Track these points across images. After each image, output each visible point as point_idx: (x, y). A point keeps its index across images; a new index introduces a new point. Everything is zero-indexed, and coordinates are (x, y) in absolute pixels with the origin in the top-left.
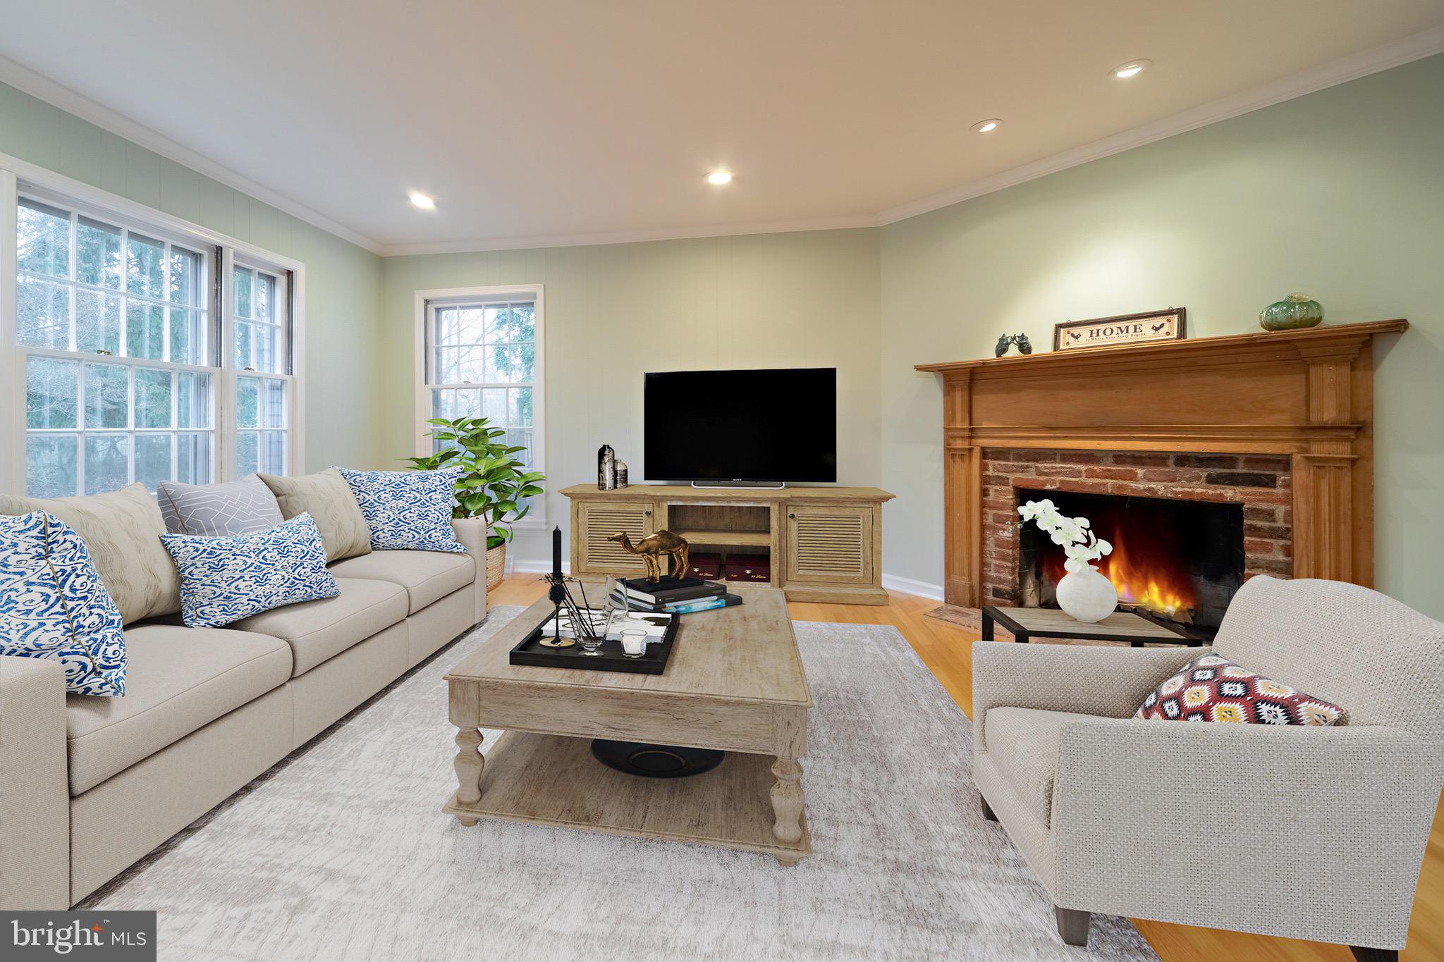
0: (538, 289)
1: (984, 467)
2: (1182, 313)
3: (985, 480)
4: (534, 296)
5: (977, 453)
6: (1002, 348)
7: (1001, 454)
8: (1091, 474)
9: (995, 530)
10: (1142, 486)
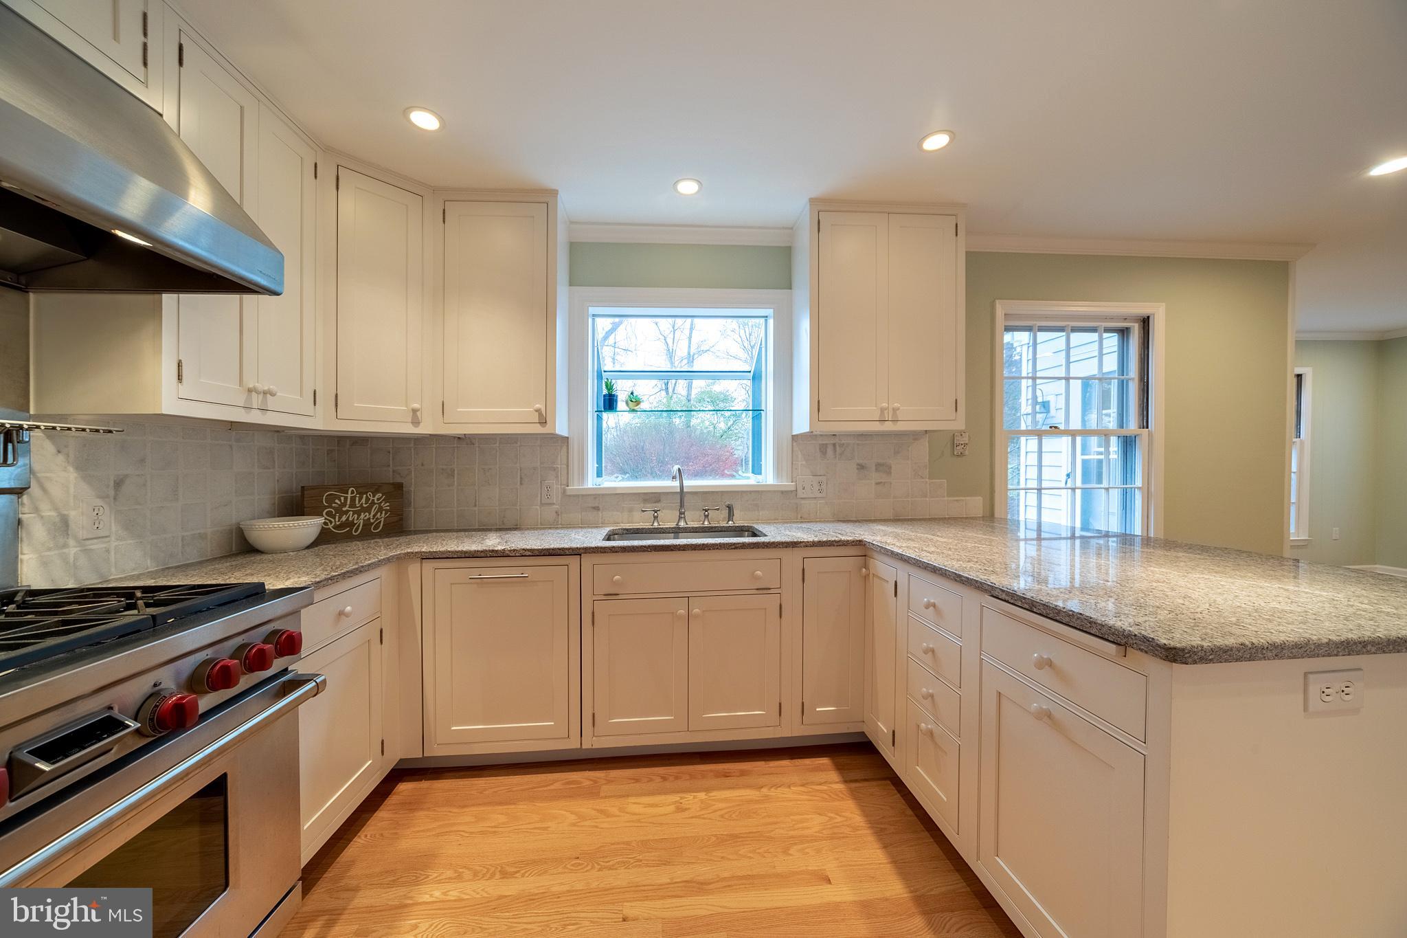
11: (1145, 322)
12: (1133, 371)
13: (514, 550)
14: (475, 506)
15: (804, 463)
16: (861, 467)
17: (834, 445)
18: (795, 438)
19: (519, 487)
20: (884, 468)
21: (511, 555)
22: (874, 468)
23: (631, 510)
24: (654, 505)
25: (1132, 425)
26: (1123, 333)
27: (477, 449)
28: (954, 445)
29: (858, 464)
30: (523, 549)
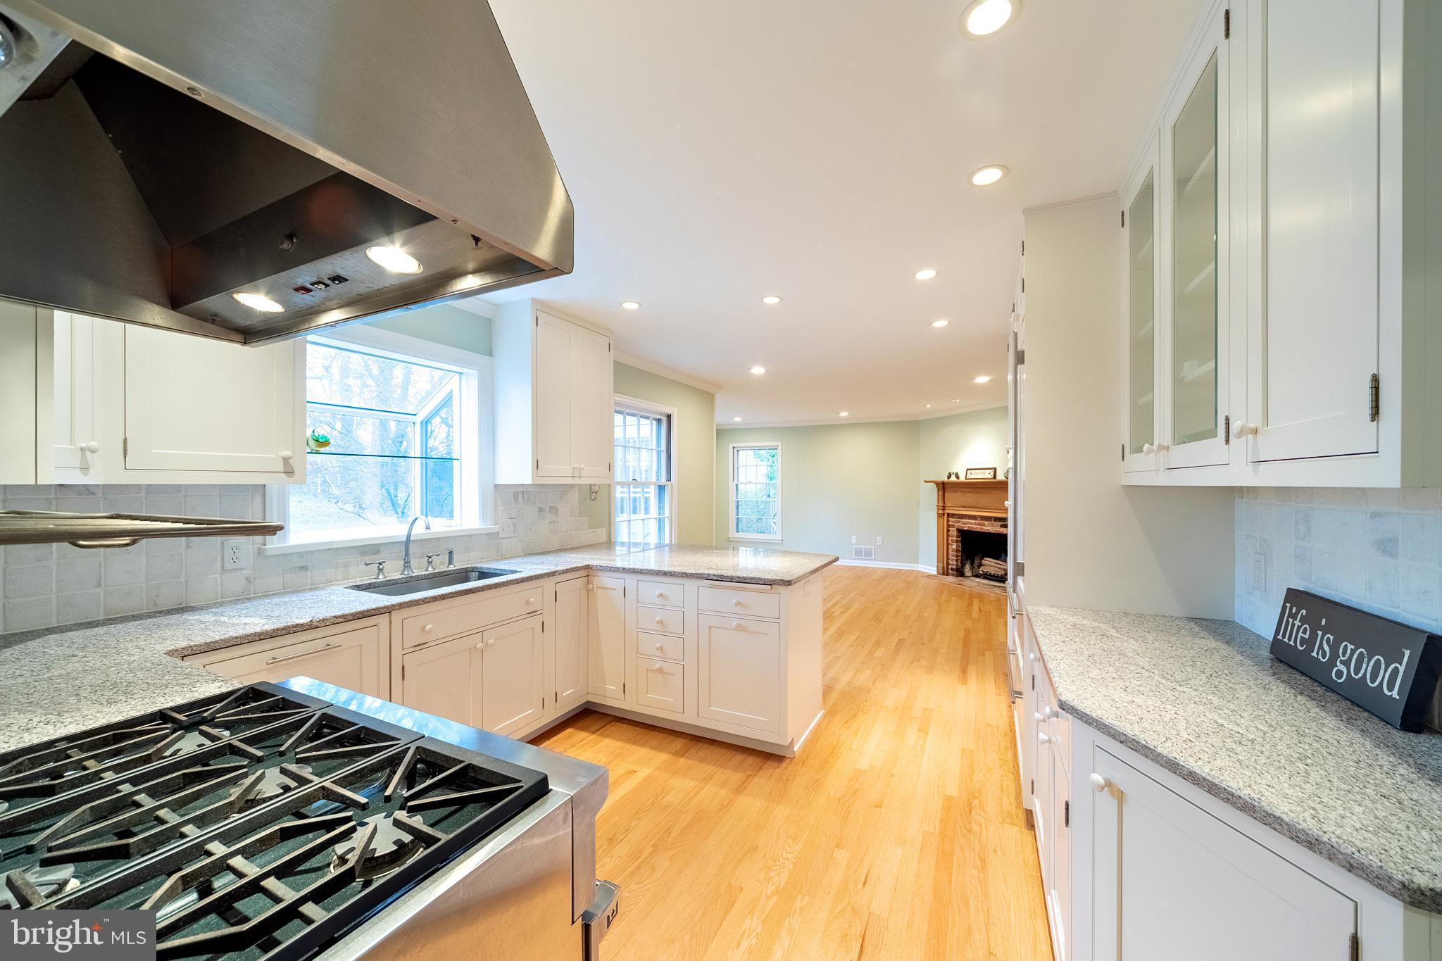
0: (780, 444)
1: (948, 521)
2: (995, 469)
3: (949, 526)
4: (778, 446)
5: (946, 515)
6: (949, 477)
7: (953, 516)
8: (976, 524)
9: (952, 545)
10: (987, 528)
11: (669, 417)
12: (664, 447)
13: (324, 620)
14: (99, 585)
15: (503, 508)
16: (541, 510)
17: (523, 492)
18: (496, 486)
19: (183, 552)
20: (553, 510)
21: (320, 625)
22: (548, 510)
23: (346, 566)
24: (372, 557)
25: (663, 480)
26: (659, 421)
27: (102, 501)
28: (591, 492)
29: (539, 508)
30: (335, 617)
